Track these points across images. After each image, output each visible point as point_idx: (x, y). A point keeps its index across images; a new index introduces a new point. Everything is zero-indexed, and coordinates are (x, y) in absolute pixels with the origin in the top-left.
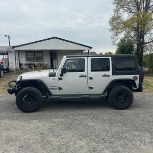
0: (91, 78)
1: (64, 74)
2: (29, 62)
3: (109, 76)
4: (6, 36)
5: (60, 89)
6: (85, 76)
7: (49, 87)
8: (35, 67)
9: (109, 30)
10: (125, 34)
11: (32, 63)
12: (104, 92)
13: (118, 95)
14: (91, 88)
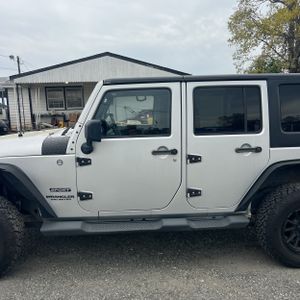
0: (194, 159)
1: (96, 145)
2: (52, 111)
3: (258, 150)
4: (12, 57)
5: (84, 197)
6: (174, 152)
7: (45, 192)
8: (66, 121)
9: (229, 40)
10: (263, 48)
11: (60, 113)
12: (242, 207)
13: (292, 218)
14: (193, 193)
